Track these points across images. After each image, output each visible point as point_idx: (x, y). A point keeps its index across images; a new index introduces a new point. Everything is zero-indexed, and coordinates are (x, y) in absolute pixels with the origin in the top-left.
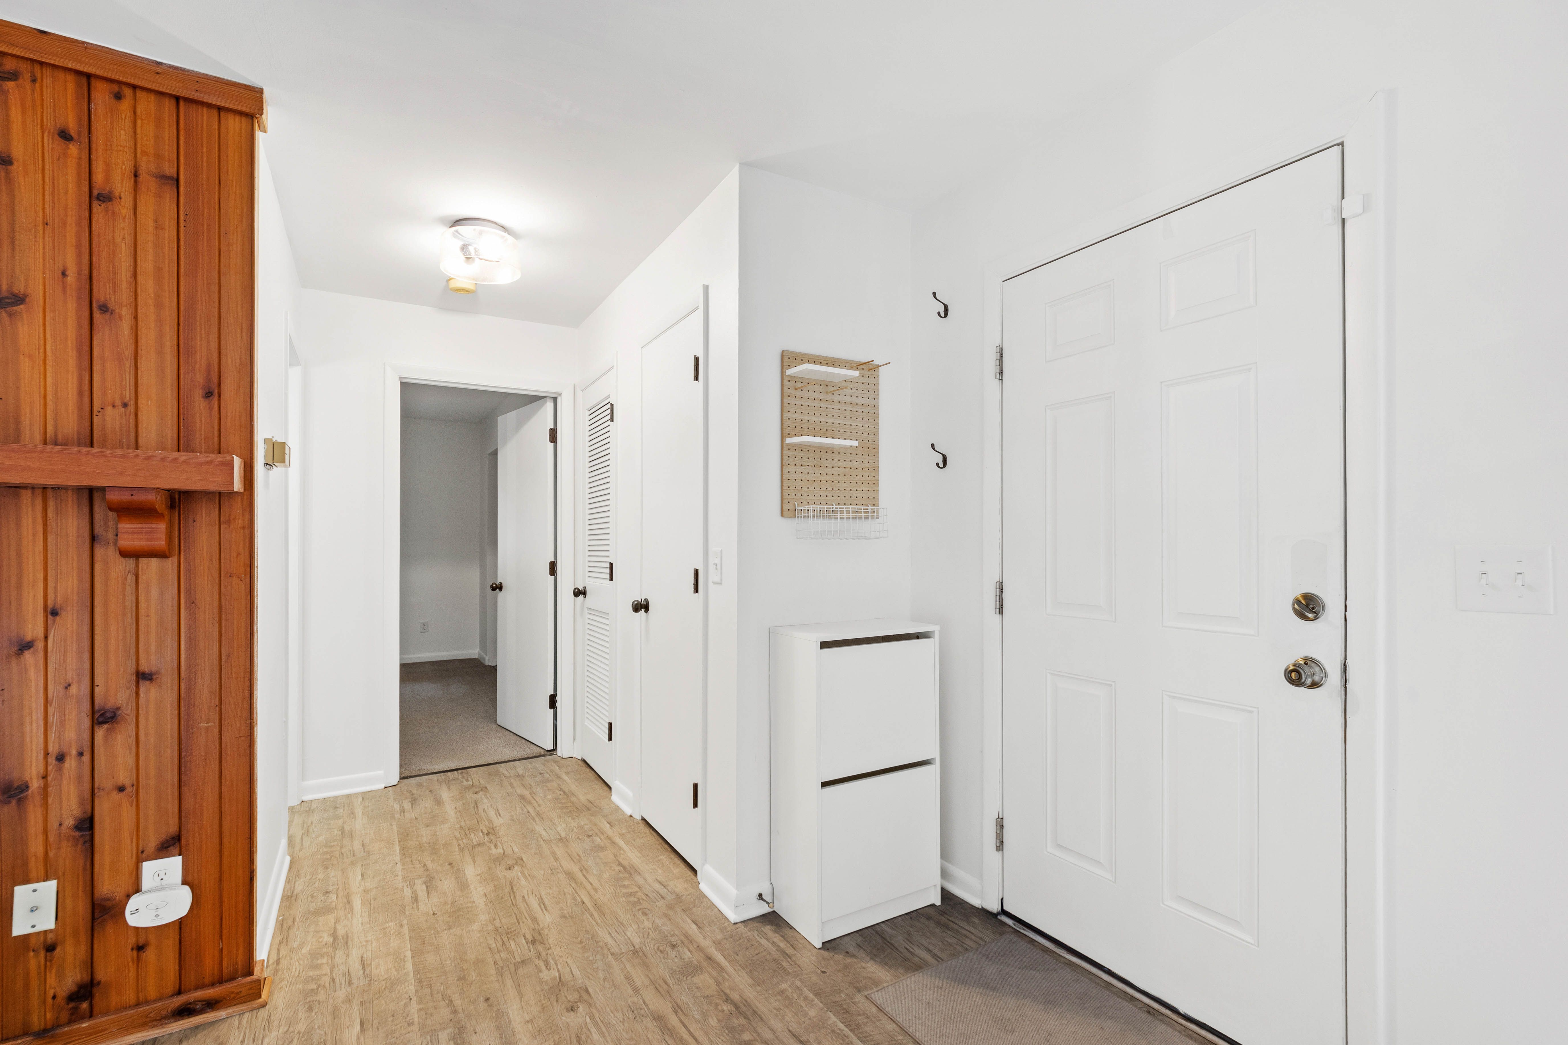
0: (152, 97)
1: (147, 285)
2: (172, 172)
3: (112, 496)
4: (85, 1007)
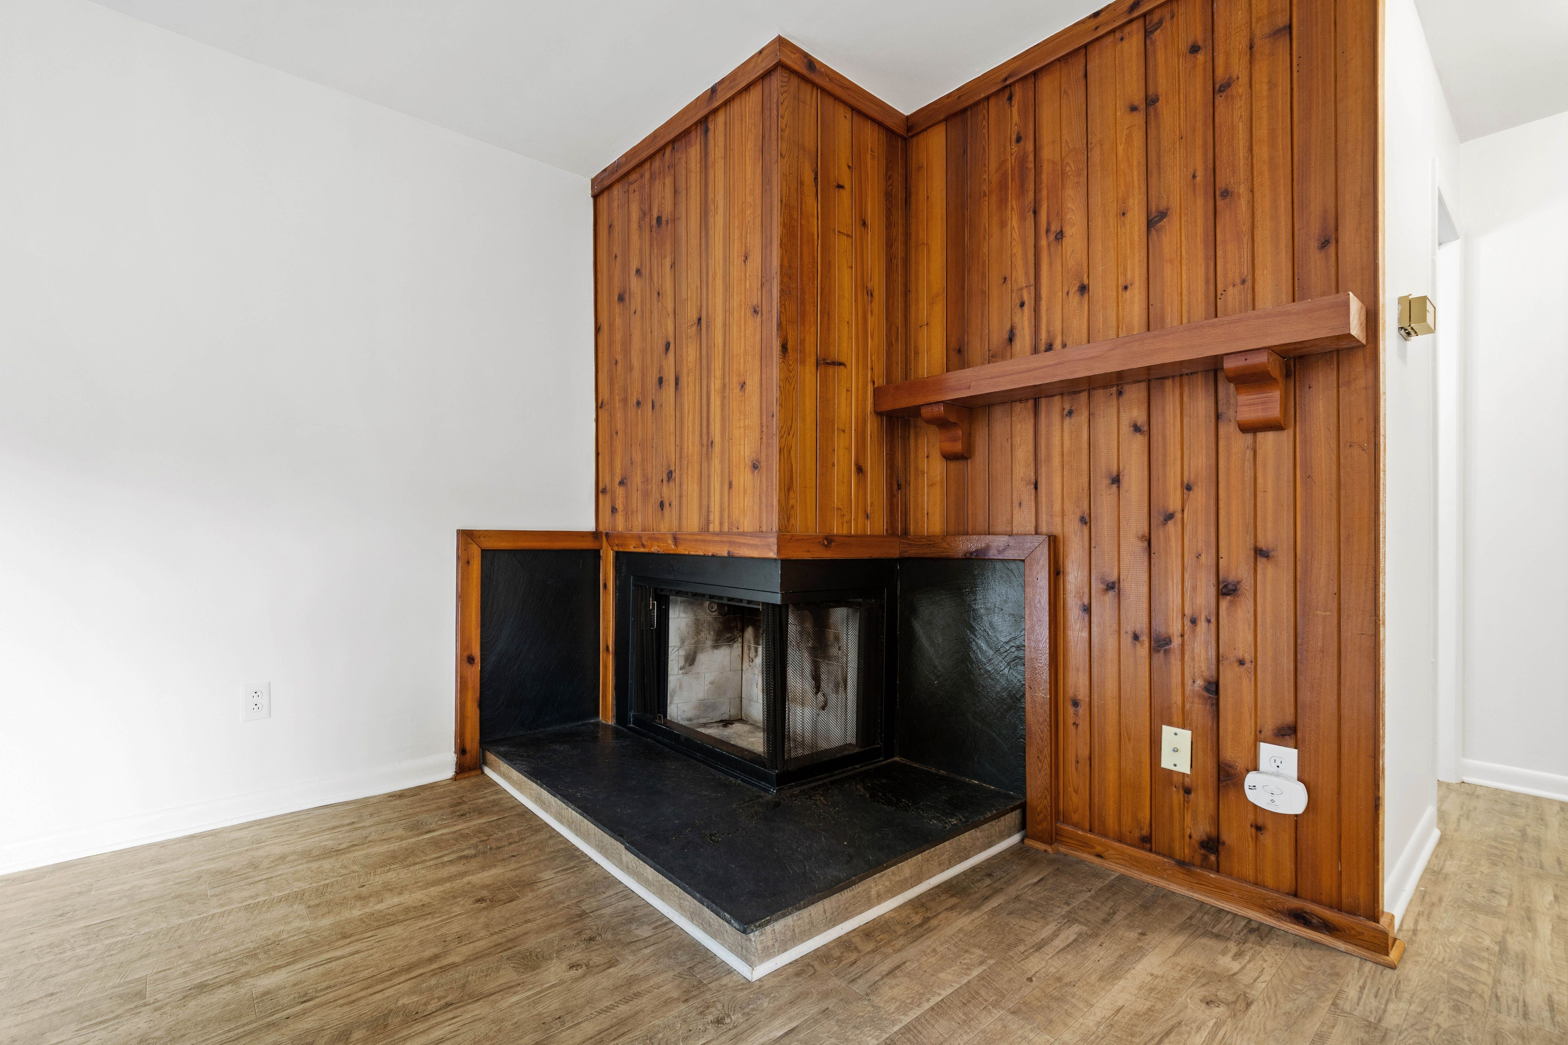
1: (1263, 152)
2: (1285, 21)
3: (1230, 367)
4: (1213, 858)
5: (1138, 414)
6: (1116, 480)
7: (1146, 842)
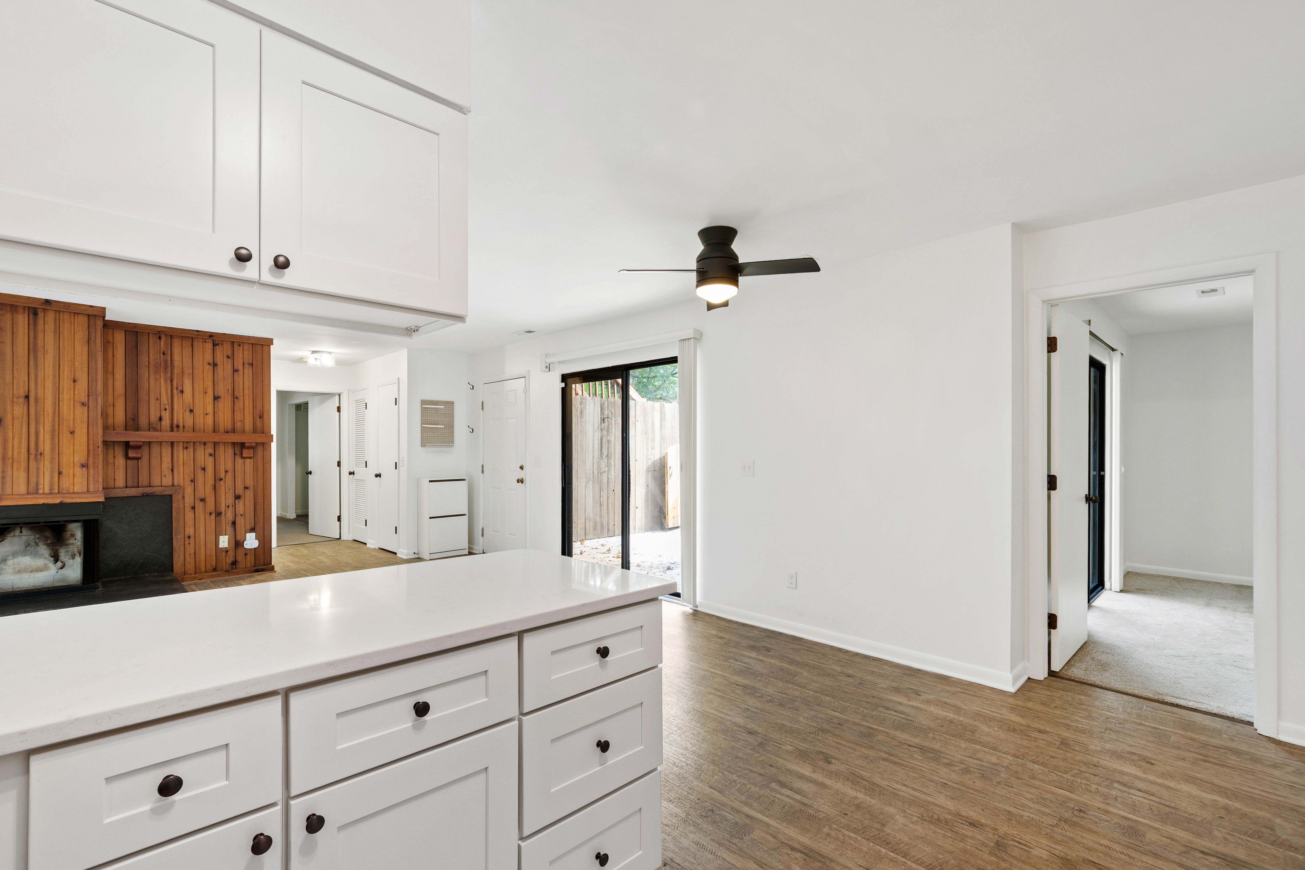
0: (247, 344)
1: (246, 391)
2: (251, 362)
3: (239, 444)
4: (234, 566)
5: (211, 450)
6: (204, 469)
7: (215, 570)
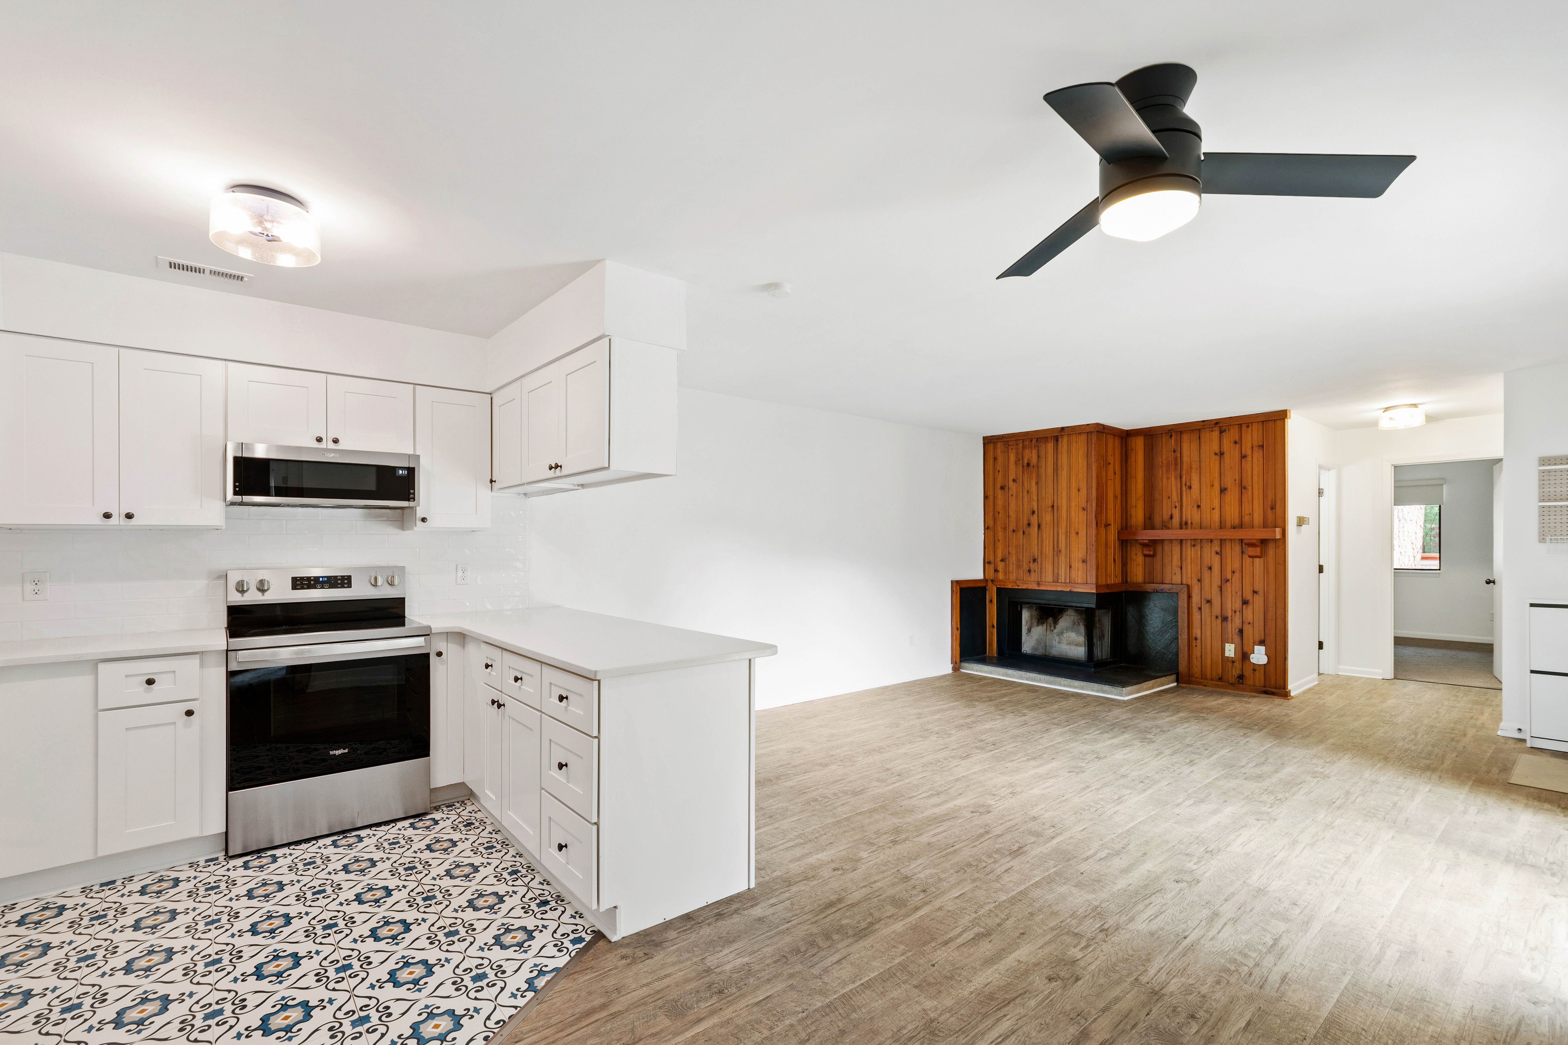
0: (1256, 423)
1: (1255, 478)
2: (1261, 444)
3: (1246, 541)
4: (1241, 681)
5: (1218, 549)
6: (1210, 568)
7: (1220, 679)
